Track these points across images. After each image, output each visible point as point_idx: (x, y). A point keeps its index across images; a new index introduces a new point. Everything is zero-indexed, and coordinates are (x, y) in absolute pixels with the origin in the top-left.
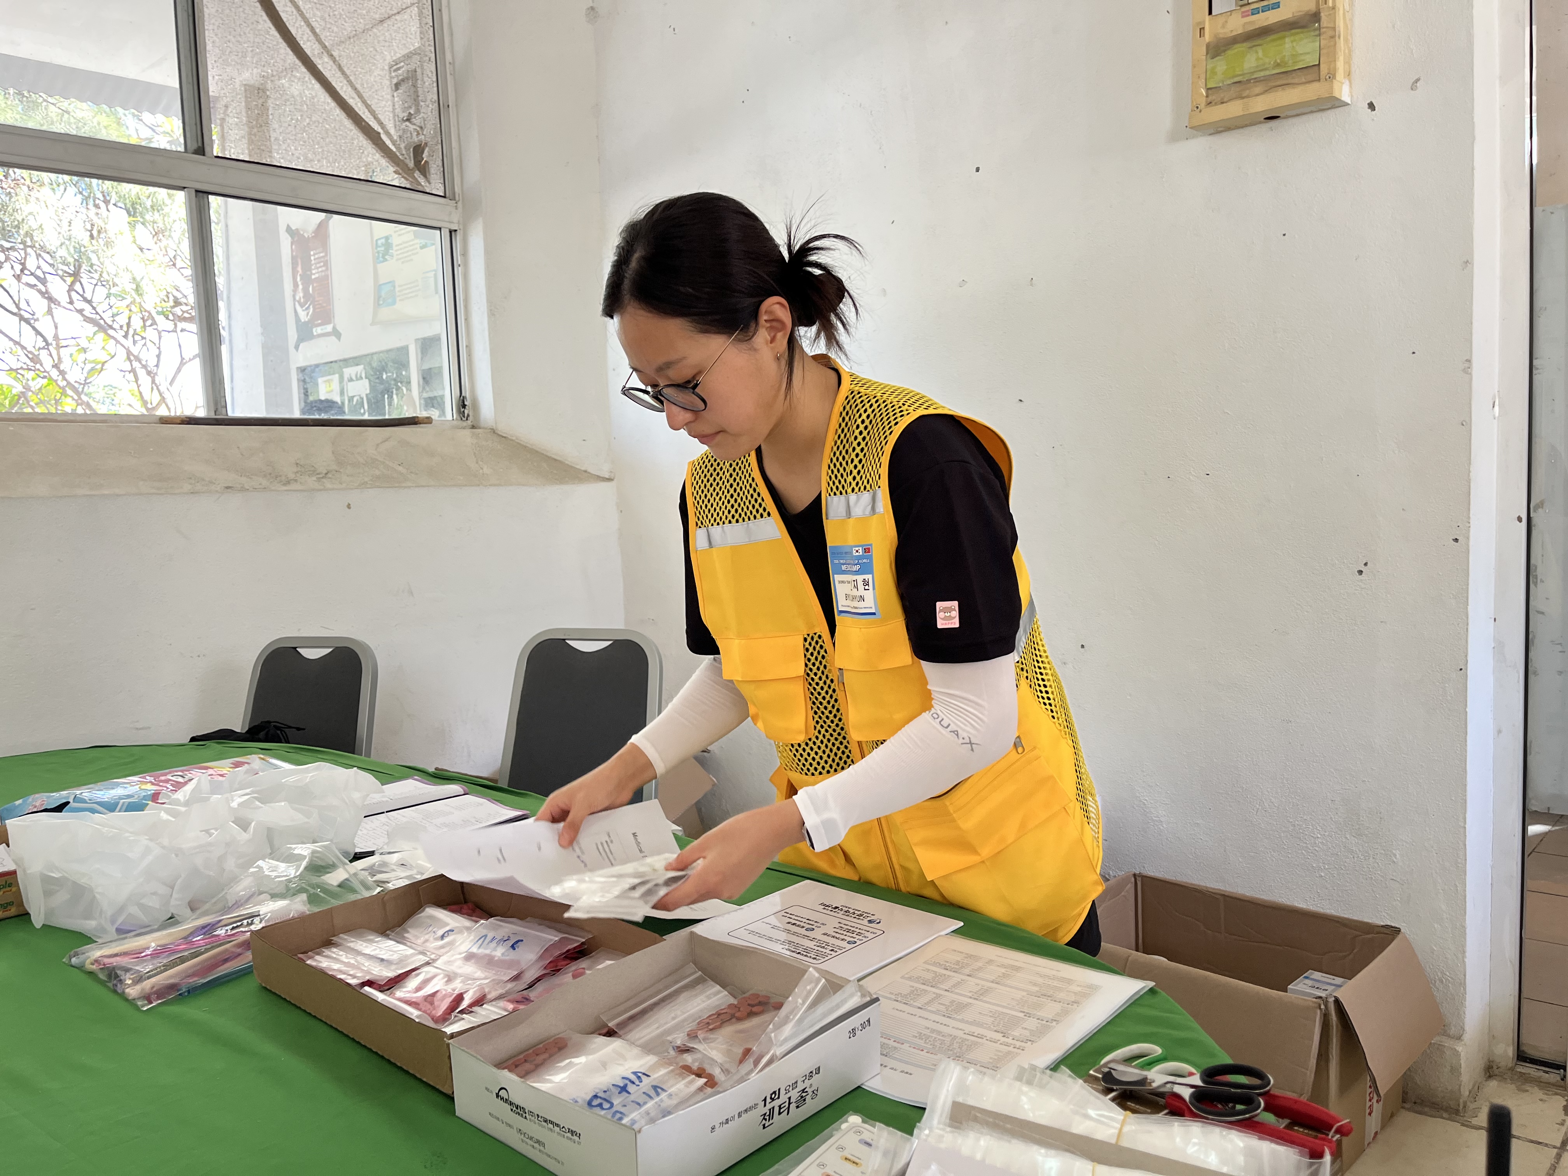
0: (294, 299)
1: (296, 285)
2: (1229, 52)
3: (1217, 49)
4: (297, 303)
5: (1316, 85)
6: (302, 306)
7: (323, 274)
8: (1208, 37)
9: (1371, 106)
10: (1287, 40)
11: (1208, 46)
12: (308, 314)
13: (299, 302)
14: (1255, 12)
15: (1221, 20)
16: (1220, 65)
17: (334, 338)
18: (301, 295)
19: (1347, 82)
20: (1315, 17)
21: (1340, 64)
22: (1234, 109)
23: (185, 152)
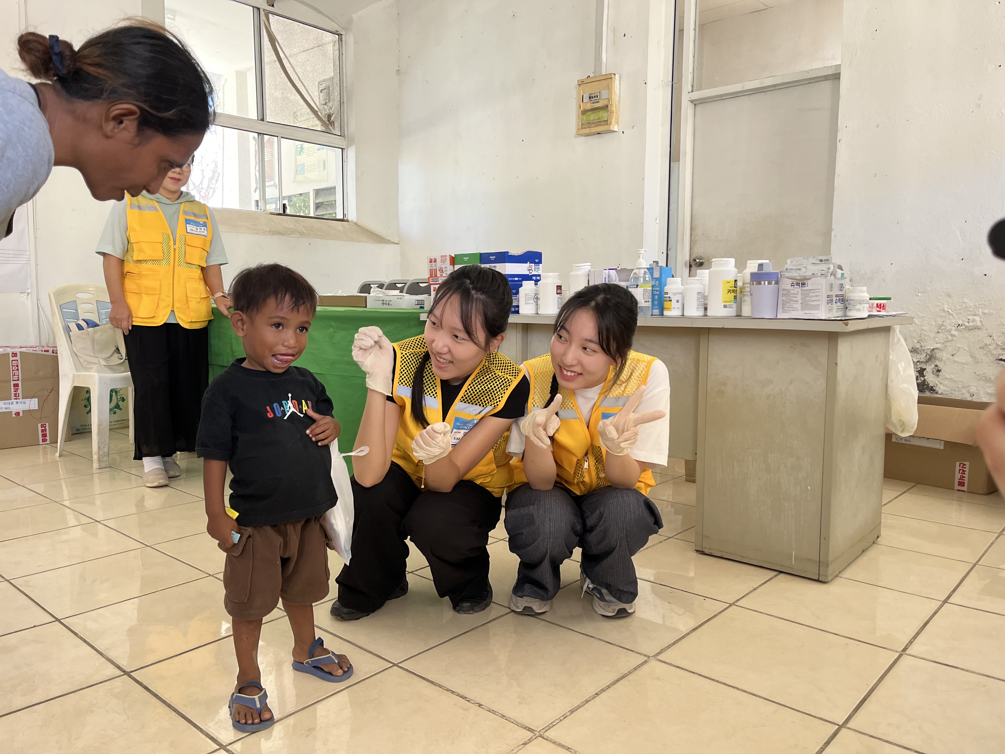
2: (587, 114)
3: (584, 112)
5: (606, 126)
8: (582, 109)
9: (623, 132)
10: (601, 112)
11: (582, 111)
14: (593, 103)
15: (585, 104)
16: (585, 118)
19: (617, 125)
20: (607, 106)
21: (613, 121)
22: (587, 131)
23: (258, 120)
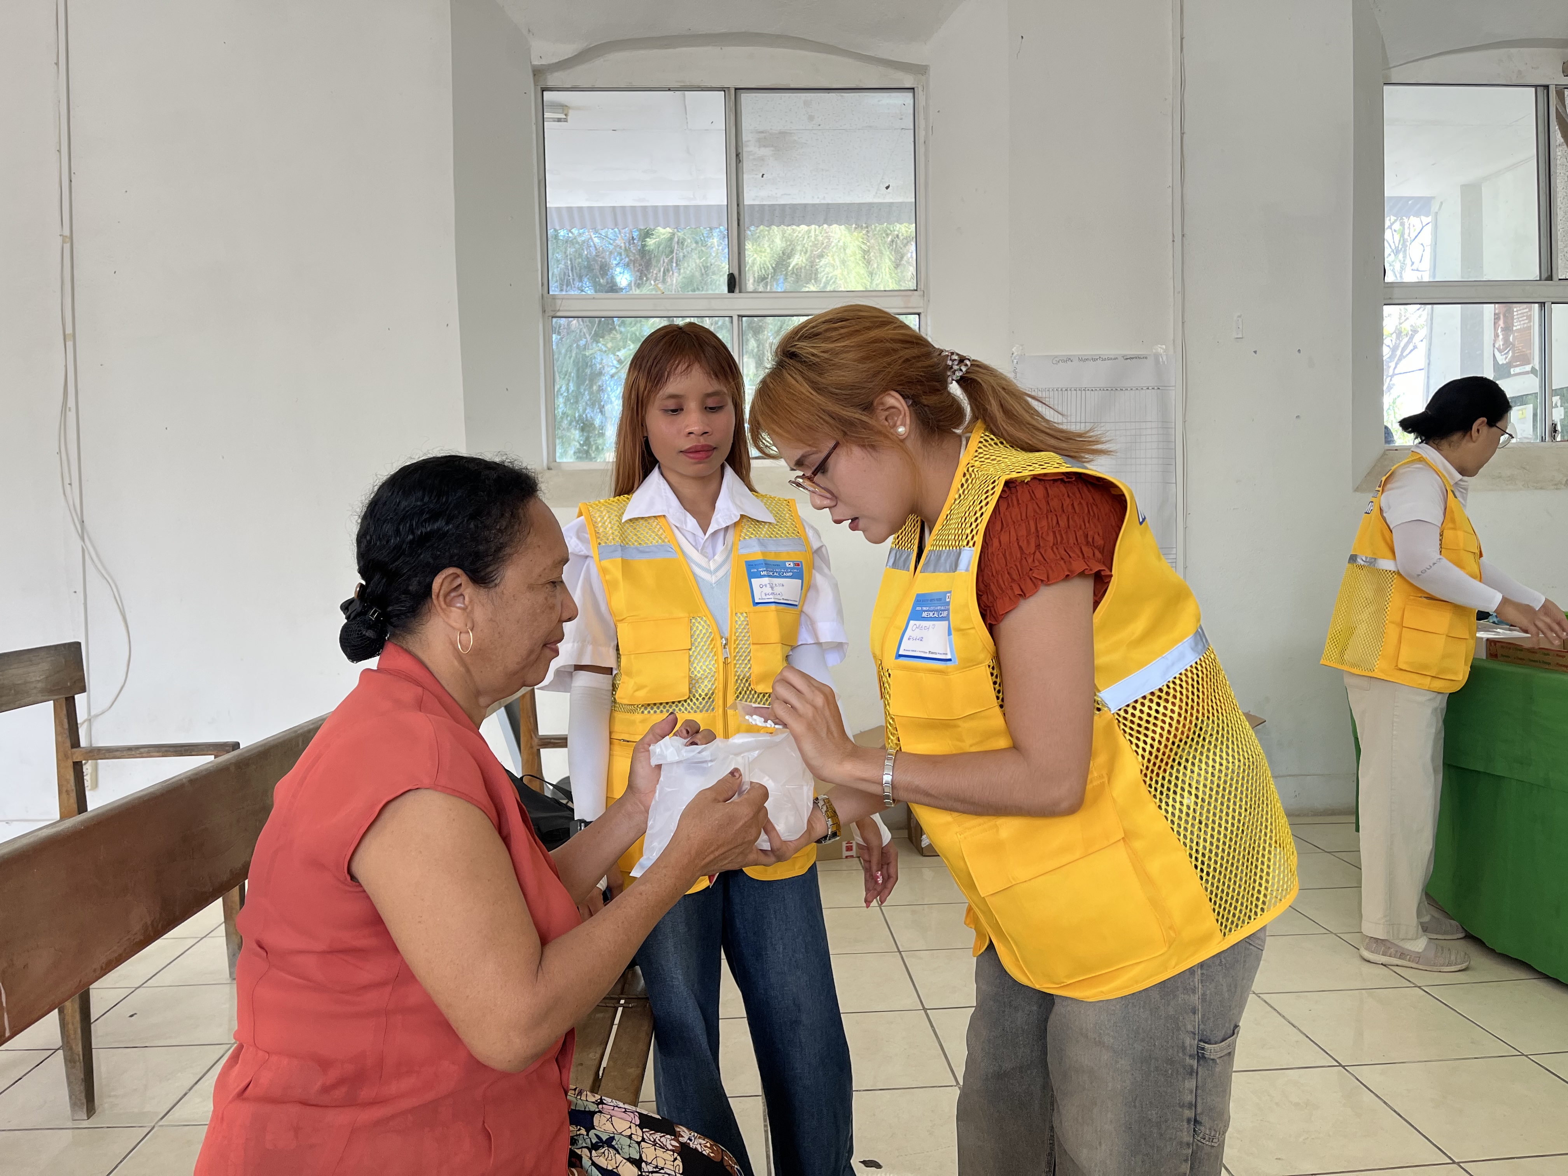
0: (1494, 346)
1: (1496, 336)
4: (1496, 350)
6: (1501, 352)
7: (1525, 325)
12: (1506, 358)
13: (1499, 350)
18: (1501, 343)
23: (1540, 280)
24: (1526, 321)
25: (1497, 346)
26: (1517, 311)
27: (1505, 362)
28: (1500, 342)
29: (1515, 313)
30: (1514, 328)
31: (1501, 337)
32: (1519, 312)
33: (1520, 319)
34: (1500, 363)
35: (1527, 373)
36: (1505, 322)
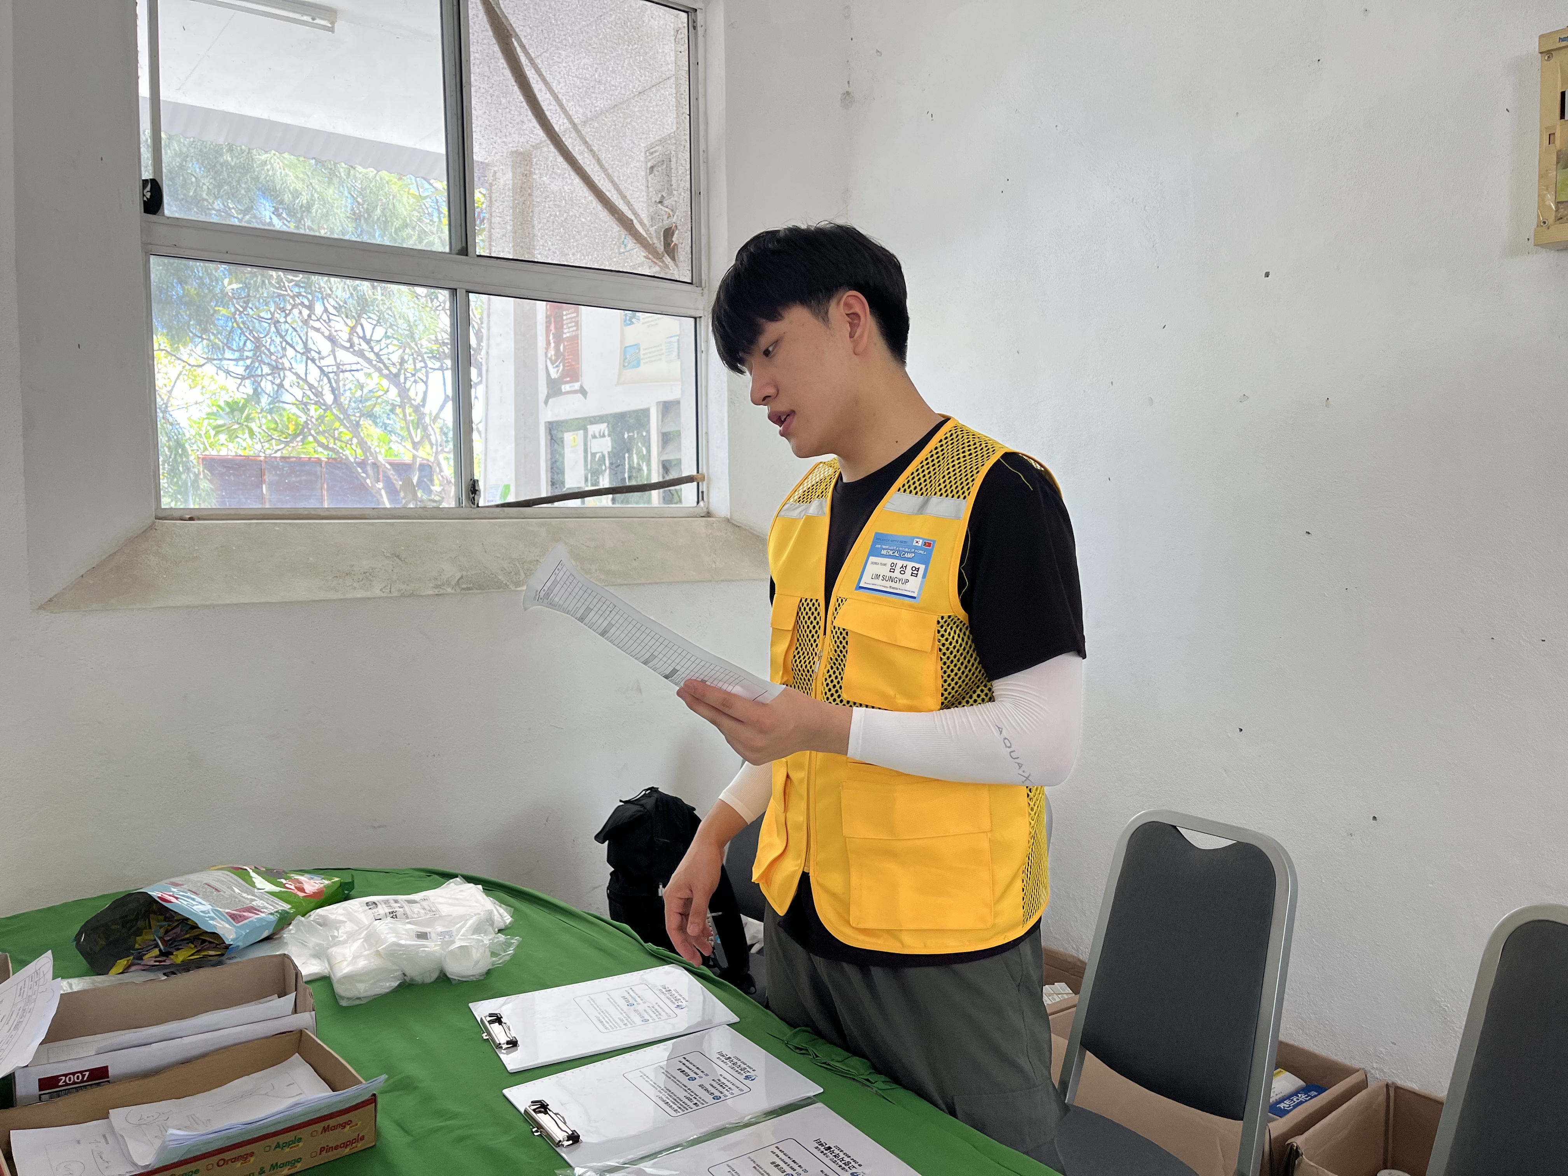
1: (548, 343)
6: (553, 364)
8: (1558, 144)
11: (1559, 153)
12: (558, 371)
13: (551, 360)
17: (580, 395)
23: (450, 253)
24: (575, 328)
25: (549, 355)
26: (566, 315)
27: (556, 377)
28: (552, 352)
29: (565, 318)
30: (565, 336)
31: (553, 345)
32: (569, 316)
33: (570, 325)
34: (553, 377)
35: (575, 392)
36: (555, 328)
